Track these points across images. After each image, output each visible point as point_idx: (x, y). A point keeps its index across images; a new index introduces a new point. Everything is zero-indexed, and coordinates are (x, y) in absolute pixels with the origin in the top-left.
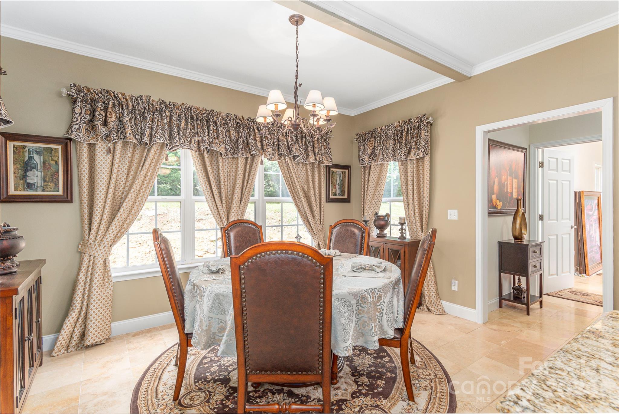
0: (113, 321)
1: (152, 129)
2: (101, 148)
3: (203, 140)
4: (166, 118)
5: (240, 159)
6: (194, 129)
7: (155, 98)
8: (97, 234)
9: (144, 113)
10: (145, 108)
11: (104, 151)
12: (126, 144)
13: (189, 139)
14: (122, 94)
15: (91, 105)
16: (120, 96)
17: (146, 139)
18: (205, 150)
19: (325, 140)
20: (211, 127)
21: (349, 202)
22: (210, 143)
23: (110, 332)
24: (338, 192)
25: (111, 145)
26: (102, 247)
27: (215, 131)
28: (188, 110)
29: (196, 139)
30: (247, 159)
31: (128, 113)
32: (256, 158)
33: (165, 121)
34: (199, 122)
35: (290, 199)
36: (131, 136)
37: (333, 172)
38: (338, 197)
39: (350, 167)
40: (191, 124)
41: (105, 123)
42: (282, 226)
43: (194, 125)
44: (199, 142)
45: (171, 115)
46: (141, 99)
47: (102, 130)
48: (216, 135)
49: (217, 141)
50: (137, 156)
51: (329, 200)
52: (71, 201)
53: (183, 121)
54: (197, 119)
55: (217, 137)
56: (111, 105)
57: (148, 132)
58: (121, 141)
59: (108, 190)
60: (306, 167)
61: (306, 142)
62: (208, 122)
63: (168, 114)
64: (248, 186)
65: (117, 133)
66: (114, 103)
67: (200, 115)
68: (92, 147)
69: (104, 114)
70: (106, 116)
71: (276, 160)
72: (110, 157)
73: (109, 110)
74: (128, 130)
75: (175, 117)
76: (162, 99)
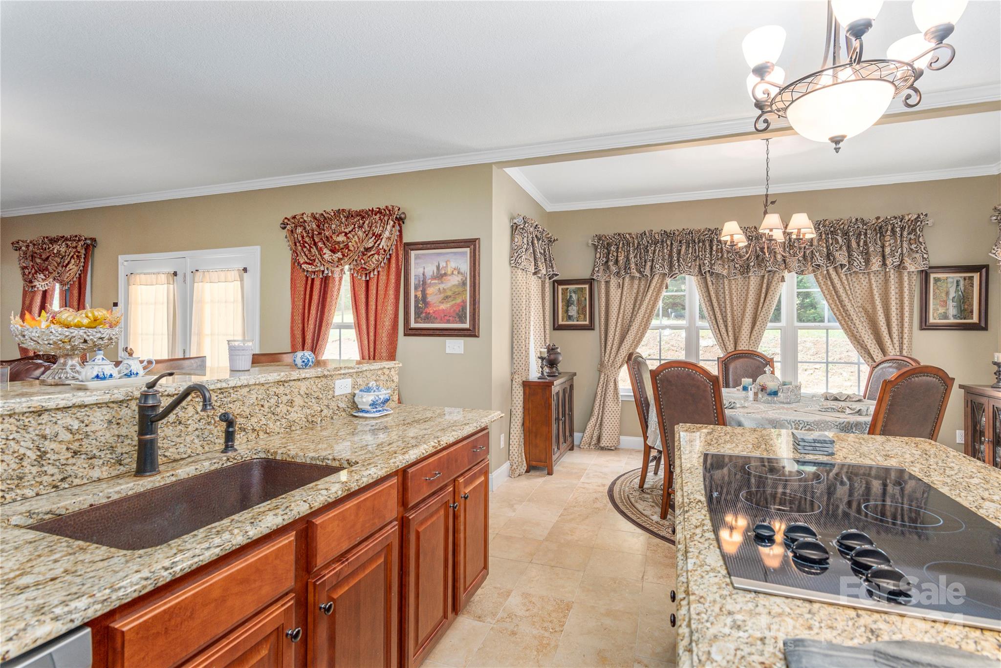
0: (621, 434)
1: (653, 261)
2: (613, 284)
3: (704, 264)
4: (667, 248)
5: (752, 278)
6: (695, 252)
7: (656, 229)
8: (610, 356)
9: (647, 246)
10: (648, 242)
11: (616, 286)
12: (633, 278)
13: (690, 265)
14: (629, 234)
15: (607, 249)
16: (627, 235)
17: (647, 272)
18: (707, 273)
19: (914, 230)
20: (714, 248)
21: (984, 328)
22: (712, 265)
23: (619, 441)
24: (953, 311)
25: (621, 281)
26: (613, 368)
27: (719, 250)
28: (689, 234)
29: (698, 264)
30: (763, 277)
31: (634, 250)
32: (777, 274)
33: (666, 251)
34: (701, 244)
36: (635, 271)
38: (952, 321)
39: (985, 267)
40: (692, 248)
41: (617, 262)
43: (695, 249)
44: (700, 266)
45: (672, 244)
46: (645, 234)
47: (614, 269)
48: (720, 255)
49: (720, 262)
50: (643, 287)
51: (926, 327)
52: (593, 329)
53: (684, 247)
54: (699, 242)
55: (722, 257)
56: (621, 245)
57: (649, 264)
58: (628, 275)
59: (617, 319)
60: (869, 277)
61: (865, 242)
62: (711, 241)
63: (669, 243)
64: (764, 310)
65: (625, 269)
66: (623, 243)
67: (702, 237)
68: (607, 283)
69: (615, 254)
70: (617, 256)
71: (809, 273)
72: (620, 290)
73: (620, 250)
74: (633, 266)
75: (675, 245)
76: (664, 229)
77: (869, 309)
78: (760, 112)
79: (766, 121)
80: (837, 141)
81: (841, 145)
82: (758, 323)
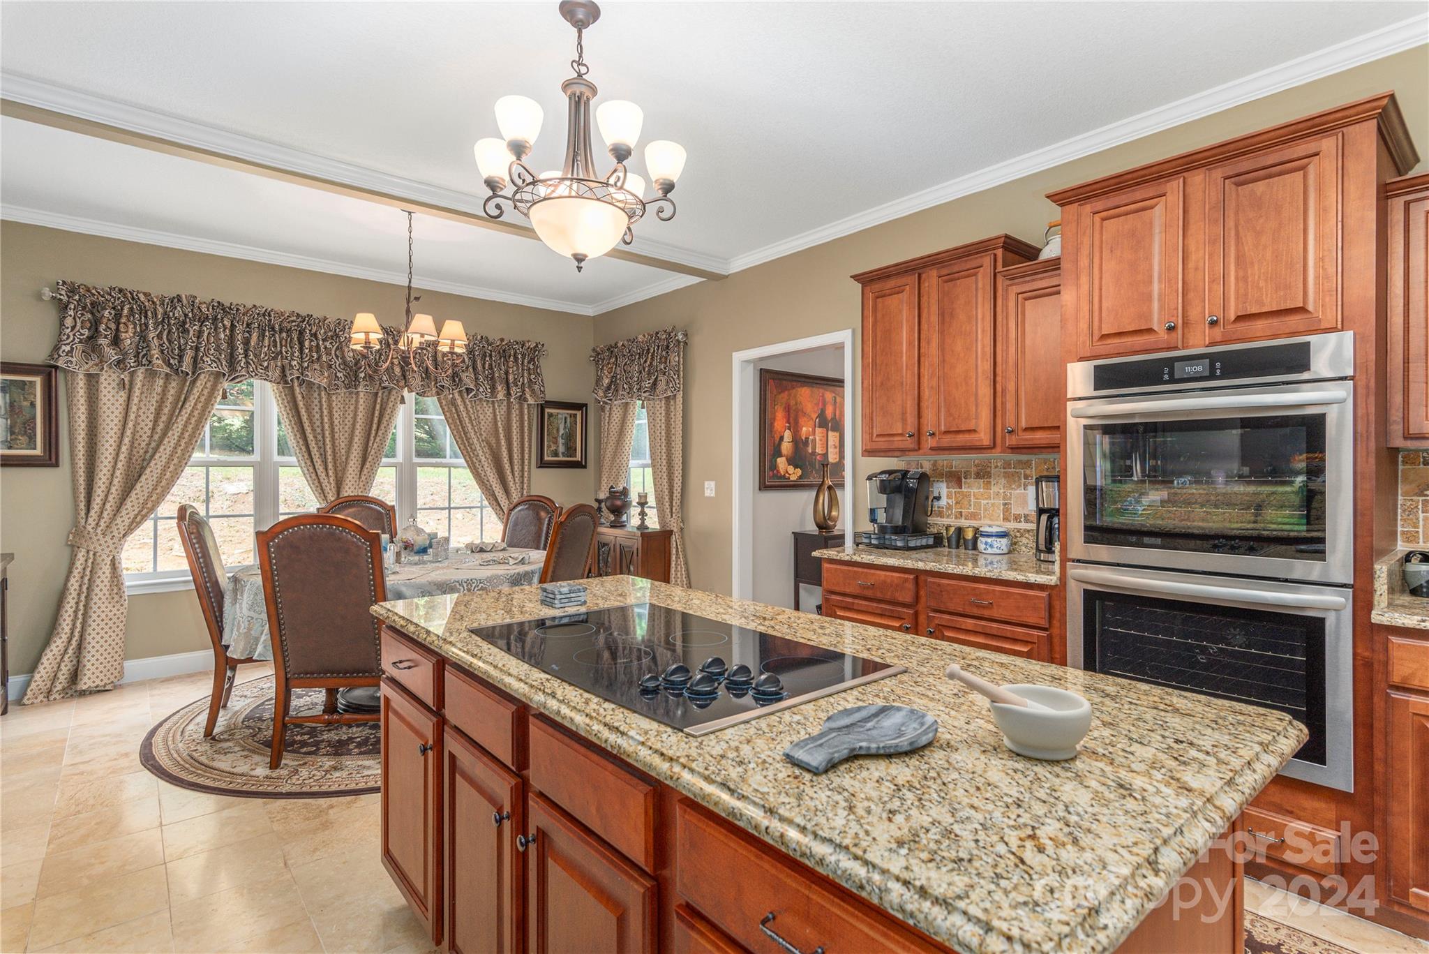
0: (126, 658)
1: (197, 349)
2: (108, 382)
3: (291, 365)
4: (224, 330)
5: (362, 395)
6: (275, 346)
7: (204, 296)
8: (100, 517)
9: (184, 323)
10: (186, 315)
11: (114, 384)
12: (152, 374)
13: (265, 364)
14: (145, 294)
15: (92, 313)
16: (142, 297)
17: (186, 365)
18: (296, 381)
19: (532, 360)
20: (307, 344)
21: (585, 467)
22: (303, 370)
23: (121, 673)
24: (561, 449)
25: (125, 376)
26: (108, 538)
27: (314, 349)
28: (264, 315)
29: (279, 364)
30: (377, 393)
31: (156, 324)
32: (394, 392)
33: (222, 336)
34: (284, 335)
35: (462, 461)
36: (160, 362)
37: (550, 415)
38: (561, 458)
39: (586, 405)
40: (270, 338)
41: (116, 341)
42: (449, 508)
43: (275, 341)
44: (283, 368)
45: (233, 326)
46: (180, 300)
47: (111, 353)
48: (315, 356)
49: (316, 366)
50: (172, 392)
51: (542, 464)
52: (56, 465)
53: (255, 335)
54: (281, 331)
55: (318, 359)
56: (126, 311)
57: (189, 354)
58: (142, 369)
59: (119, 447)
60: (494, 407)
61: (490, 365)
62: (301, 333)
63: (227, 323)
64: (377, 440)
65: (137, 356)
66: (131, 309)
67: (285, 324)
68: (92, 379)
69: (113, 326)
70: (117, 330)
71: (432, 396)
72: (124, 394)
73: (123, 320)
74: (155, 353)
75: (240, 329)
76: (217, 299)
77: (493, 442)
78: (490, 193)
79: (498, 207)
80: (579, 258)
81: (582, 264)
82: (370, 459)
